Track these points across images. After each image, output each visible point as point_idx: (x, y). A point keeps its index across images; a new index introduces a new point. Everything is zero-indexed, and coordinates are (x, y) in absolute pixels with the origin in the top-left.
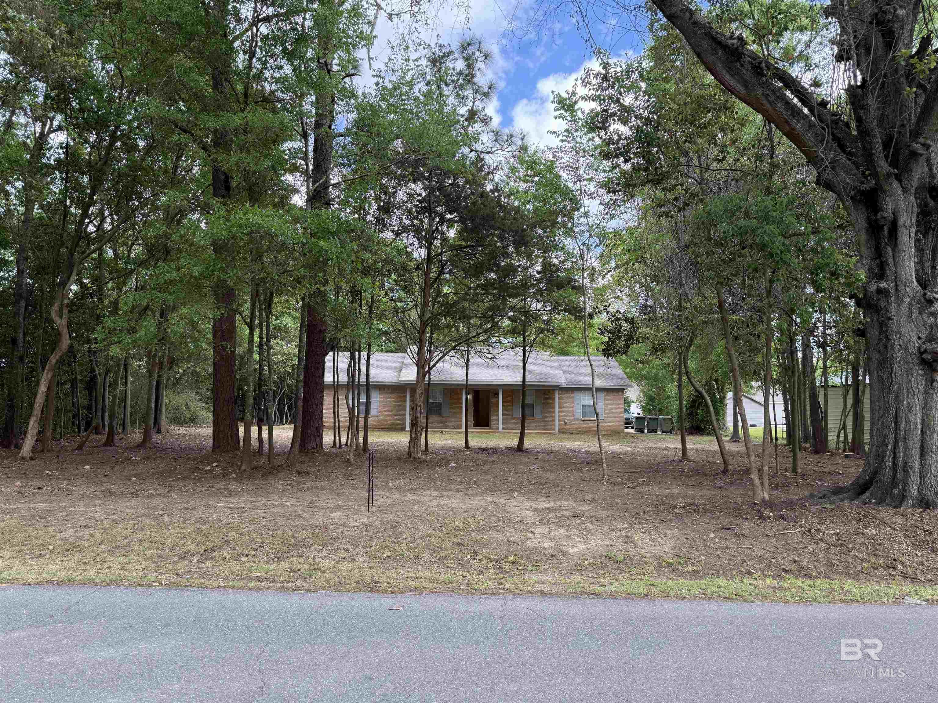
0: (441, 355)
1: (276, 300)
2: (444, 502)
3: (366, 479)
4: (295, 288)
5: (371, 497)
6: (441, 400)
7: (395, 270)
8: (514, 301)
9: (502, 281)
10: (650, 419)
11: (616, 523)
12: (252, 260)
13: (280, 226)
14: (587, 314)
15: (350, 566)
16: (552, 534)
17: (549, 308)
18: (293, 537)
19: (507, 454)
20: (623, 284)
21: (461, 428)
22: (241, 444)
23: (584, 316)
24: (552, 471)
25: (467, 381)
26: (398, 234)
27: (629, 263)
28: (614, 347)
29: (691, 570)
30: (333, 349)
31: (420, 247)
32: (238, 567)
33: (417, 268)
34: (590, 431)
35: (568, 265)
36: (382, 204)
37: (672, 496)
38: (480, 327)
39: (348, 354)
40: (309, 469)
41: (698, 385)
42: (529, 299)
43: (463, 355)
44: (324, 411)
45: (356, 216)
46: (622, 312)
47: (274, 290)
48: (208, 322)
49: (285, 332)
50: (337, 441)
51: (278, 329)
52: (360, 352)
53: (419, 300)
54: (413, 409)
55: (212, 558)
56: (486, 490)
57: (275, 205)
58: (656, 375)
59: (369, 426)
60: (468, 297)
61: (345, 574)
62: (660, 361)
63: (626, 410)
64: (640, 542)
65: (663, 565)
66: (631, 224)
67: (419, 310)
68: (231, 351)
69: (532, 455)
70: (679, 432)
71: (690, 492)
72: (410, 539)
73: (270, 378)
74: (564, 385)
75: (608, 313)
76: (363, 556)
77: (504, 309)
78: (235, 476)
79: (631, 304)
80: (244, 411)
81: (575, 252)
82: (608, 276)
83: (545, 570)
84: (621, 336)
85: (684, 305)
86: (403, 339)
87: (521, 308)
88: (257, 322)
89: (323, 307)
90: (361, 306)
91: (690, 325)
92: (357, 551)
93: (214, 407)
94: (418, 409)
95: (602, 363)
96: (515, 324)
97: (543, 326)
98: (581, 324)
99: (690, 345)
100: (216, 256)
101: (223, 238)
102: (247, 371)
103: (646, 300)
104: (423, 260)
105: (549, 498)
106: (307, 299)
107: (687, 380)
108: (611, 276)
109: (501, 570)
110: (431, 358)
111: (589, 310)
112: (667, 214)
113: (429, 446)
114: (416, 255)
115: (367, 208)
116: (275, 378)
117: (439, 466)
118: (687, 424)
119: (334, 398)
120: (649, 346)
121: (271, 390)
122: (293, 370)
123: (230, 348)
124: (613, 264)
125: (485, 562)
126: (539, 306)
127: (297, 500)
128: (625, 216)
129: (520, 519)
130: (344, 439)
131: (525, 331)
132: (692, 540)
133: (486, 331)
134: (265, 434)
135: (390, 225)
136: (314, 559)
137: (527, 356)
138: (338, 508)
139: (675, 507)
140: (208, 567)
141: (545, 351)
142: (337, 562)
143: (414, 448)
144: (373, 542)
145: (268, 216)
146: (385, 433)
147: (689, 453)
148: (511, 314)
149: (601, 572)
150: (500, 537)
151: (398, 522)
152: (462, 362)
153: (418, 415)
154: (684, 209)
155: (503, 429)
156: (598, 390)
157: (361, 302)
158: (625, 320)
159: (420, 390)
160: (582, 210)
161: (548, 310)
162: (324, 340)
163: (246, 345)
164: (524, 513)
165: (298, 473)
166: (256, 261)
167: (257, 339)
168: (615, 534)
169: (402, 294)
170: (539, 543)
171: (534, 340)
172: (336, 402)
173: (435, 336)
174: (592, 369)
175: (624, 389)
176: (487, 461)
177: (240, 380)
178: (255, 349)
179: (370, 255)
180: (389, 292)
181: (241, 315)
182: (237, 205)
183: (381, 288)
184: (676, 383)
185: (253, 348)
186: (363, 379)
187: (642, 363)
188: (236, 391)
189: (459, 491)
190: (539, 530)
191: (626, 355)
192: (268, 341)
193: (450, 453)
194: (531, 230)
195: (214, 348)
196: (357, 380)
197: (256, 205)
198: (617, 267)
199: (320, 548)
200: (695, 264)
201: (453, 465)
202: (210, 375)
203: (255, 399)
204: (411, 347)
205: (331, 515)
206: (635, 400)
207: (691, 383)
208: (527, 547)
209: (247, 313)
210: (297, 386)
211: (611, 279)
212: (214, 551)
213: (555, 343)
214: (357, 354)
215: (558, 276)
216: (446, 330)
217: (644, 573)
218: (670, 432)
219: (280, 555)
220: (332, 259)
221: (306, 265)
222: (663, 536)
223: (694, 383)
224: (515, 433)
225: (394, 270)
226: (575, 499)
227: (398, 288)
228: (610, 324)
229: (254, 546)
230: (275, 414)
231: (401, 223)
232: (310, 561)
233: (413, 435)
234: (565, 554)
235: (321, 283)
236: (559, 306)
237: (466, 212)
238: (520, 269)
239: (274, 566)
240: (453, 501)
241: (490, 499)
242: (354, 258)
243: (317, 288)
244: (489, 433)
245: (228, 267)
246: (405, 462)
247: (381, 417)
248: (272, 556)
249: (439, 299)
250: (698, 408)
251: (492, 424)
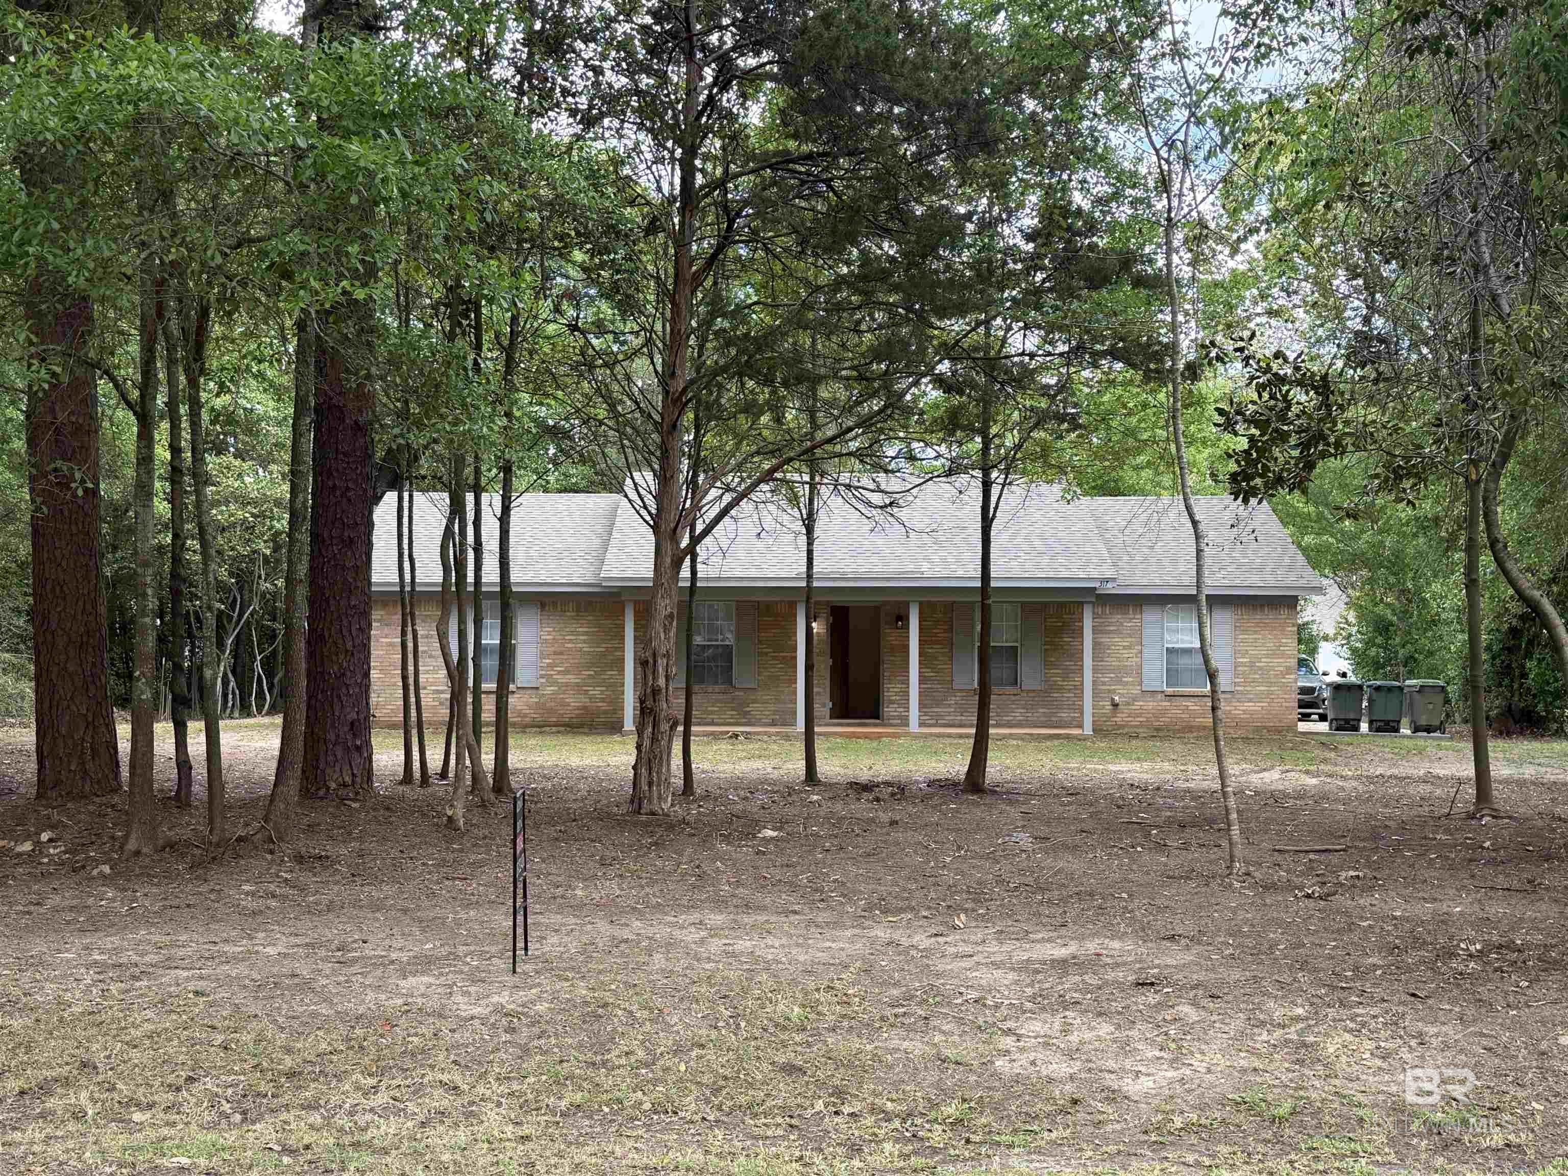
0: (728, 498)
1: (217, 330)
2: (743, 945)
3: (504, 875)
4: (274, 292)
5: (520, 931)
6: (730, 639)
7: (585, 236)
8: (956, 326)
9: (917, 265)
10: (1378, 689)
11: (1271, 1004)
12: (141, 207)
13: (226, 97)
14: (1181, 366)
15: (462, 1136)
16: (1074, 1038)
17: (1062, 348)
18: (289, 1051)
19: (936, 800)
20: (1295, 269)
21: (793, 724)
22: (125, 772)
23: (1172, 370)
24: (1074, 849)
25: (809, 576)
26: (589, 121)
27: (1315, 203)
28: (1266, 468)
29: (1501, 1143)
30: (395, 484)
31: (658, 161)
32: (122, 1140)
33: (652, 228)
34: (1190, 729)
35: (1123, 213)
36: (538, 26)
37: (1444, 920)
38: (847, 410)
39: (443, 498)
40: (331, 849)
41: (1526, 582)
42: (999, 321)
43: (796, 497)
44: (374, 674)
45: (459, 64)
46: (1291, 356)
47: (212, 298)
48: (12, 402)
49: (249, 431)
50: (416, 765)
51: (227, 418)
52: (478, 490)
53: (658, 327)
54: (644, 665)
55: (43, 1116)
56: (869, 908)
57: (206, 33)
58: (1398, 554)
59: (512, 717)
60: (811, 315)
61: (446, 1157)
62: (1409, 510)
63: (1302, 663)
64: (1344, 1059)
65: (1414, 1128)
66: (1324, 77)
67: (658, 359)
68: (86, 490)
69: (1011, 802)
70: (1467, 729)
71: (1498, 909)
72: (641, 1054)
73: (205, 572)
74: (1110, 589)
75: (1246, 361)
76: (499, 1104)
77: (922, 350)
78: (106, 869)
79: (1320, 332)
80: (130, 676)
81: (1143, 170)
82: (1249, 246)
83: (1053, 1143)
84: (1288, 434)
85: (1487, 330)
86: (612, 451)
87: (976, 349)
88: (161, 400)
89: (364, 351)
90: (478, 347)
91: (1505, 394)
92: (481, 1090)
93: (37, 664)
94: (661, 663)
95: (1228, 517)
96: (956, 400)
97: (1044, 404)
98: (1162, 396)
99: (1505, 458)
100: (30, 195)
101: (49, 136)
102: (135, 553)
103: (1367, 320)
104: (671, 200)
105: (1063, 931)
106: (314, 326)
107: (1493, 566)
108: (1259, 244)
109: (917, 1145)
110: (697, 507)
111: (1187, 351)
112: (1434, 44)
113: (697, 776)
114: (646, 182)
115: (491, 40)
116: (223, 573)
117: (727, 839)
118: (1491, 704)
119: (404, 633)
120: (1374, 462)
121: (210, 608)
122: (275, 550)
123: (83, 481)
124: (1263, 209)
125: (869, 1121)
126: (1032, 341)
127: (298, 941)
128: (1302, 53)
129: (973, 995)
130: (435, 757)
131: (987, 419)
132: (1506, 1053)
133: (866, 423)
134: (197, 744)
135: (565, 92)
136: (351, 1114)
137: (994, 499)
138: (424, 963)
139: (1453, 955)
140: (32, 1143)
141: (1050, 482)
142: (423, 1124)
143: (650, 784)
144: (530, 1064)
145: (185, 67)
146: (562, 739)
147: (1498, 792)
148: (944, 367)
149: (1224, 1149)
150: (916, 1047)
151: (605, 1005)
152: (793, 521)
153: (662, 682)
154: (1489, 26)
155: (921, 725)
156: (1218, 601)
157: (479, 338)
158: (1300, 383)
159: (665, 606)
160: (1166, 33)
161: (1061, 355)
162: (368, 456)
163: (130, 472)
164: (985, 976)
165: (299, 859)
166: (152, 211)
167: (162, 453)
168: (1265, 1037)
169: (606, 309)
170: (1033, 1063)
171: (1018, 447)
172: (410, 645)
173: (709, 439)
174: (1198, 537)
175: (1295, 599)
176: (873, 820)
177: (117, 581)
178: (158, 485)
179: (501, 187)
180: (565, 305)
181: (113, 379)
182: (89, 34)
183: (541, 292)
184: (1458, 576)
185: (151, 478)
186: (491, 574)
187: (1352, 515)
188: (103, 610)
189: (788, 912)
190: (1035, 1026)
191: (1304, 492)
192: (198, 459)
193: (763, 799)
194: (1007, 103)
195: (32, 479)
196: (470, 578)
197: (149, 35)
198: (1278, 217)
199: (371, 1081)
200: (1523, 201)
201: (770, 833)
202: (22, 565)
203: (161, 639)
204: (637, 475)
205: (402, 983)
206: (1331, 632)
207: (1506, 573)
208: (995, 1075)
209: (130, 373)
210: (290, 598)
211: (1258, 255)
212: (50, 1093)
213: (1080, 458)
214: (470, 497)
215: (1092, 247)
216: (742, 417)
217: (1355, 1153)
218: (1440, 728)
219: (248, 1104)
220: (386, 200)
221: (308, 222)
222: (1413, 1043)
223: (1515, 573)
224: (961, 736)
225: (578, 234)
226: (1143, 932)
227: (592, 292)
228: (1255, 397)
229: (171, 1079)
230: (225, 683)
231: (597, 84)
232: (342, 1120)
233: (647, 743)
234: (1113, 1096)
235: (355, 275)
236: (1095, 340)
237: (801, 45)
238: (970, 227)
239: (231, 1137)
240: (770, 940)
241: (881, 933)
242: (454, 196)
243: (345, 292)
244: (879, 736)
245: (65, 229)
246: (620, 824)
247: (550, 690)
248: (226, 1107)
249: (720, 323)
250: (1528, 655)
251: (889, 710)
